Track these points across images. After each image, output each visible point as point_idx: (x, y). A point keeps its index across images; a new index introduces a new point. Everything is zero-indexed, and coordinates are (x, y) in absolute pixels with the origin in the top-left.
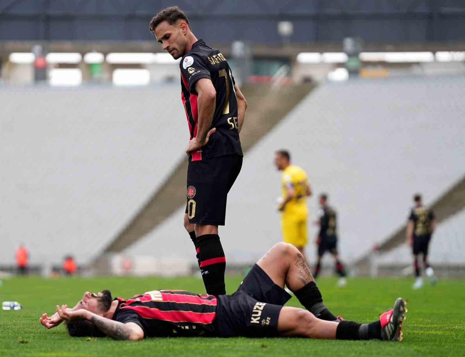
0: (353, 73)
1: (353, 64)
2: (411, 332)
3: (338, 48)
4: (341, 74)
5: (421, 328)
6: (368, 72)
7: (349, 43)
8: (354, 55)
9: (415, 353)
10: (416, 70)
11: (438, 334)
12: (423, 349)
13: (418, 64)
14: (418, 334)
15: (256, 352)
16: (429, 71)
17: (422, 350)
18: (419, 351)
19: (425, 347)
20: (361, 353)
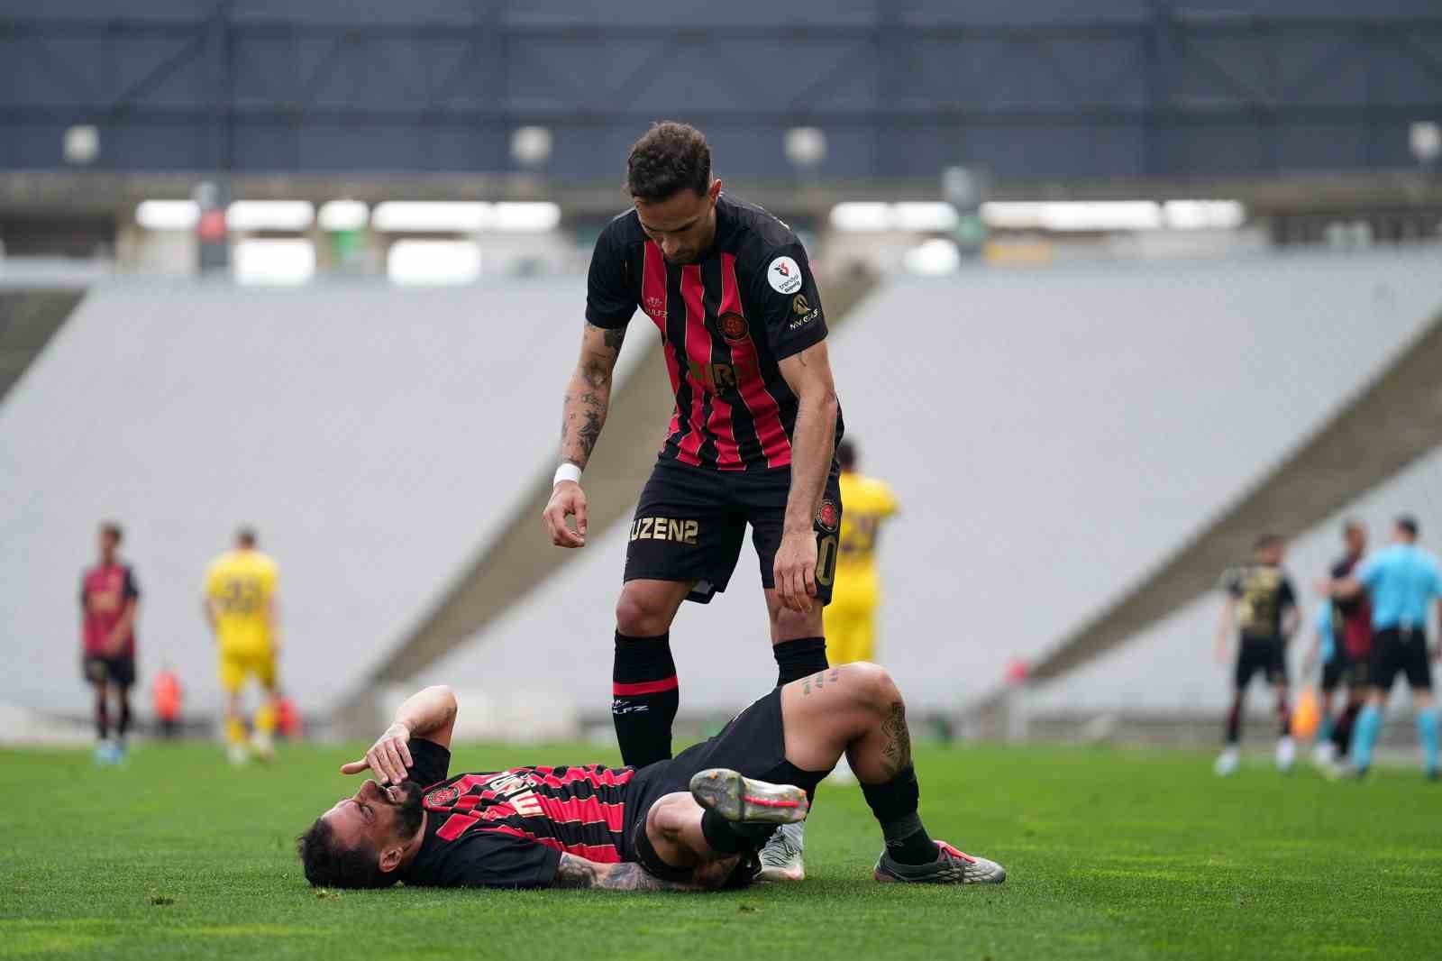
0: (969, 252)
1: (969, 231)
2: (1101, 873)
3: (931, 191)
4: (939, 257)
5: (1126, 866)
6: (1002, 252)
7: (957, 181)
8: (967, 209)
9: (1112, 923)
10: (1120, 247)
11: (1165, 879)
12: (1127, 915)
13: (1124, 233)
14: (1118, 877)
15: (726, 922)
16: (1151, 248)
17: (1126, 919)
18: (1117, 920)
19: (1134, 911)
20: (977, 925)
